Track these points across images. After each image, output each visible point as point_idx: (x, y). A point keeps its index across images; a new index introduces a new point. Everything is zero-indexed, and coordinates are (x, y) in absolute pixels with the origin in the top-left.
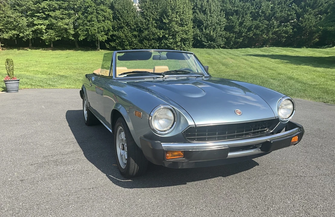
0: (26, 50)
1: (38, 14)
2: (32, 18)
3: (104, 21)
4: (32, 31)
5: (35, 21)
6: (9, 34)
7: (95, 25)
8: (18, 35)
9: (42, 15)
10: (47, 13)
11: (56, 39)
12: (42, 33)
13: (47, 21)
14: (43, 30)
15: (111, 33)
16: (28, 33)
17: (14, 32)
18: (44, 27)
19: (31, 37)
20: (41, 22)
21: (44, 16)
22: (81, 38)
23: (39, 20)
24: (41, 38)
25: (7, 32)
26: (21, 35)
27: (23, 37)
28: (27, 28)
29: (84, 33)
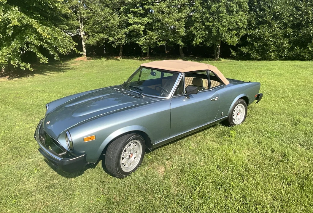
0: (117, 59)
1: (135, 10)
2: (127, 16)
3: (237, 12)
4: (126, 33)
5: (130, 20)
6: (96, 38)
7: (224, 18)
8: (108, 40)
9: (140, 11)
10: (146, 7)
11: (159, 44)
12: (138, 36)
13: (146, 19)
14: (141, 32)
15: (243, 32)
16: (119, 36)
17: (102, 35)
18: (142, 28)
19: (123, 42)
20: (137, 20)
21: (143, 12)
22: (197, 41)
23: (135, 18)
24: (137, 43)
25: (94, 36)
26: (111, 39)
27: (113, 43)
28: (119, 30)
29: (202, 34)
